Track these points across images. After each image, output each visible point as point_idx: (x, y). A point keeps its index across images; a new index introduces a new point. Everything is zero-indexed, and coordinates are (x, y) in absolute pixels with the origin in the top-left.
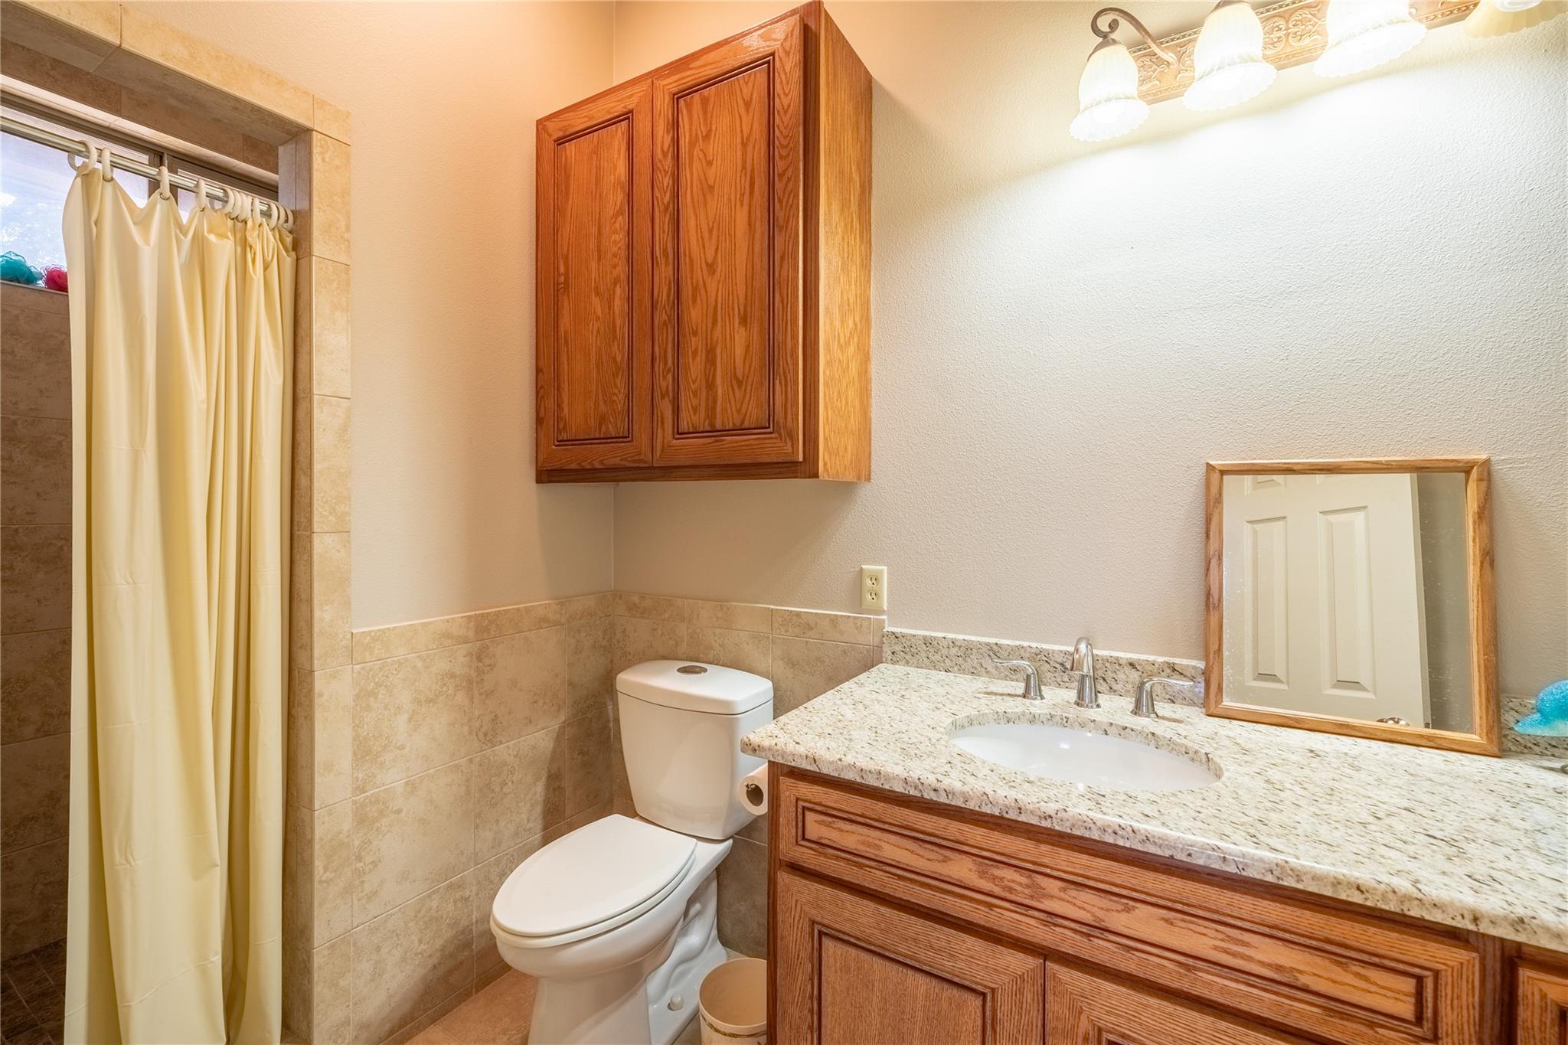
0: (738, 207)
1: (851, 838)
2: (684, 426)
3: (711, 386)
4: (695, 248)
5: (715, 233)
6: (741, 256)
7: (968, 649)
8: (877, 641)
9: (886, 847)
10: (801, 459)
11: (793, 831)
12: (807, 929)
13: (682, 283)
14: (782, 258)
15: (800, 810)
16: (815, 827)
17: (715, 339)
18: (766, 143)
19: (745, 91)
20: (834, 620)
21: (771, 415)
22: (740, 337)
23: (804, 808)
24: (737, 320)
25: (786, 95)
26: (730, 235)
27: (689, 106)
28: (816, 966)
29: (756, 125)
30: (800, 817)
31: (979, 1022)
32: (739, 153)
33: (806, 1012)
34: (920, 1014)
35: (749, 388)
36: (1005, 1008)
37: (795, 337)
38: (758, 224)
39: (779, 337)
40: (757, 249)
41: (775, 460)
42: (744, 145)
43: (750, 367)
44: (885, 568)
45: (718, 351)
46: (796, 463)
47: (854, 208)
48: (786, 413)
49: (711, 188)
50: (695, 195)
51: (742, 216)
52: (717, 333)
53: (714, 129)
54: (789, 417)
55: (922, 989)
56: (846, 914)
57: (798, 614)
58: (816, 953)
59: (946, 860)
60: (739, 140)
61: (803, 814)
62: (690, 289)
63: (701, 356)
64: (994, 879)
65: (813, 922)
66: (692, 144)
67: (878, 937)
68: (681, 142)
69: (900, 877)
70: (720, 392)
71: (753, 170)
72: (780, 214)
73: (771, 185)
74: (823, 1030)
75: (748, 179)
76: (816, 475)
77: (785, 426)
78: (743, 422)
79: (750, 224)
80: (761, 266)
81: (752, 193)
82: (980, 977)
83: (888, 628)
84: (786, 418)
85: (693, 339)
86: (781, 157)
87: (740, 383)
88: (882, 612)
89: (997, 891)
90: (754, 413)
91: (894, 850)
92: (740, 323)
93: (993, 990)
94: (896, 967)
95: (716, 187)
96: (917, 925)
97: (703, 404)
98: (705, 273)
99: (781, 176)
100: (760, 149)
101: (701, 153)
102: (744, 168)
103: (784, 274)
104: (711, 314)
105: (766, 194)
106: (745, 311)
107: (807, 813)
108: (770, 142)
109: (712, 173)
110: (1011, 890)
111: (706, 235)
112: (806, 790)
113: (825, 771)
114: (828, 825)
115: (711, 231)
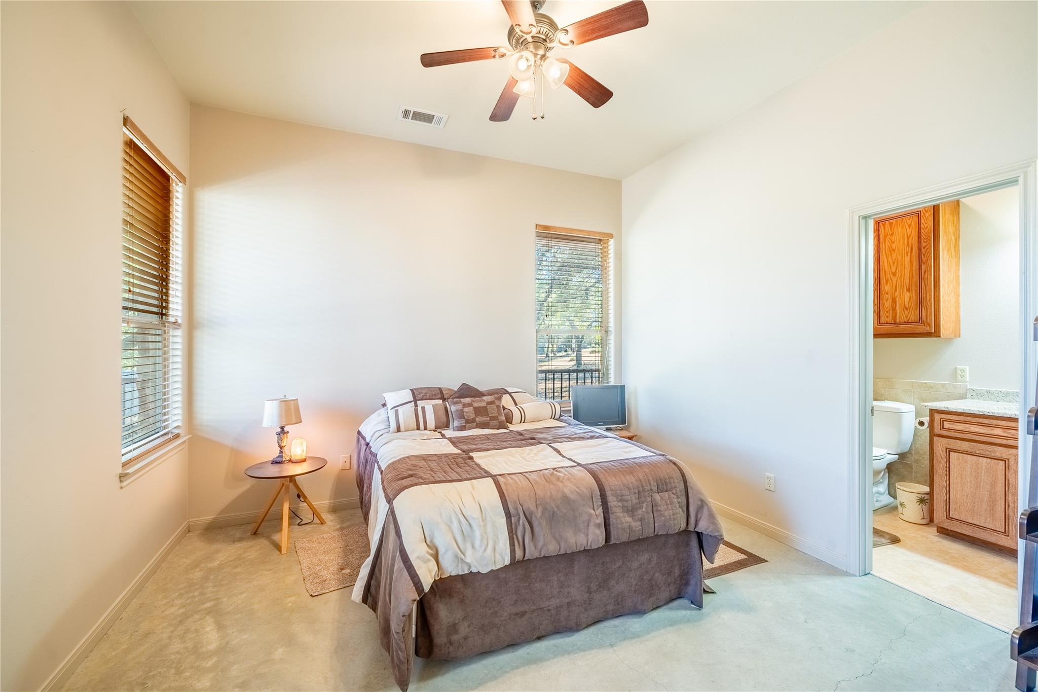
0: (906, 256)
1: (960, 427)
2: (882, 321)
3: (894, 309)
4: (887, 268)
5: (895, 264)
6: (907, 271)
7: (1007, 394)
8: (964, 392)
9: (972, 428)
10: (933, 332)
11: (939, 427)
12: (945, 450)
13: (881, 279)
14: (925, 272)
15: (942, 421)
16: (947, 425)
17: (896, 296)
18: (918, 238)
19: (908, 221)
20: (943, 385)
21: (920, 318)
22: (907, 296)
23: (943, 421)
24: (905, 290)
25: (926, 224)
26: (902, 264)
27: (884, 225)
28: (948, 459)
29: (913, 232)
30: (942, 423)
31: (1004, 467)
32: (906, 240)
33: (944, 471)
34: (984, 467)
35: (911, 310)
36: (1012, 463)
37: (930, 295)
38: (914, 261)
39: (924, 295)
40: (914, 269)
41: (922, 332)
42: (908, 238)
43: (911, 304)
44: (968, 368)
45: (897, 299)
46: (931, 333)
47: (953, 249)
48: (927, 318)
49: (894, 250)
50: (887, 252)
51: (907, 259)
52: (897, 293)
53: (895, 232)
54: (928, 319)
55: (985, 461)
56: (959, 445)
57: (926, 383)
58: (948, 456)
59: (992, 430)
60: (906, 236)
61: (943, 422)
62: (885, 280)
63: (890, 301)
64: (1008, 433)
65: (947, 449)
66: (885, 237)
67: (970, 450)
68: (881, 236)
69: (977, 435)
70: (898, 311)
71: (912, 245)
72: (924, 259)
73: (920, 250)
74: (951, 475)
75: (910, 247)
76: (940, 337)
77: (927, 322)
78: (908, 321)
79: (911, 261)
80: (916, 274)
81: (911, 252)
82: (1004, 456)
83: (968, 387)
84: (927, 320)
85: (886, 296)
86: (924, 242)
87: (907, 309)
88: (967, 382)
89: (1009, 436)
90: (913, 317)
91: (974, 428)
92: (907, 291)
93: (1008, 459)
94: (975, 457)
95: (896, 250)
96: (983, 446)
97: (891, 315)
98: (891, 275)
99: (924, 248)
100: (915, 239)
101: (889, 240)
102: (908, 244)
103: (926, 276)
104: (894, 287)
105: (918, 253)
106: (909, 288)
107: (944, 422)
108: (919, 237)
109: (894, 246)
110: (1014, 435)
111: (892, 264)
112: (943, 416)
113: (951, 410)
114: (952, 424)
115: (894, 263)
